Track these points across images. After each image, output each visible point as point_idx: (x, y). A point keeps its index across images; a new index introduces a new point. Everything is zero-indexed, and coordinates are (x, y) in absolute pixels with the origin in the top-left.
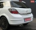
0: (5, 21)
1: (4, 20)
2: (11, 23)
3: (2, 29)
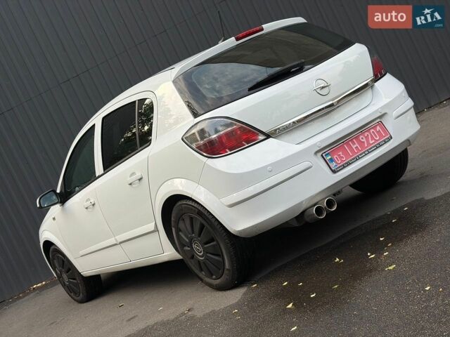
0: (202, 227)
1: (191, 219)
2: (239, 222)
3: (211, 286)
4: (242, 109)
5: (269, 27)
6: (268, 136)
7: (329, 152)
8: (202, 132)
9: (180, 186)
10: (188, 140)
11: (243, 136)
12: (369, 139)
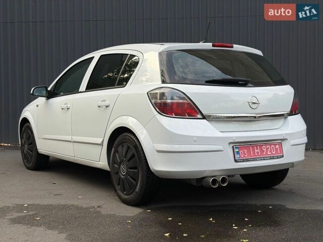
4: (196, 92)
5: (237, 48)
6: (204, 117)
7: (239, 146)
8: (163, 95)
9: (131, 123)
10: (151, 96)
11: (188, 110)
12: (268, 150)
